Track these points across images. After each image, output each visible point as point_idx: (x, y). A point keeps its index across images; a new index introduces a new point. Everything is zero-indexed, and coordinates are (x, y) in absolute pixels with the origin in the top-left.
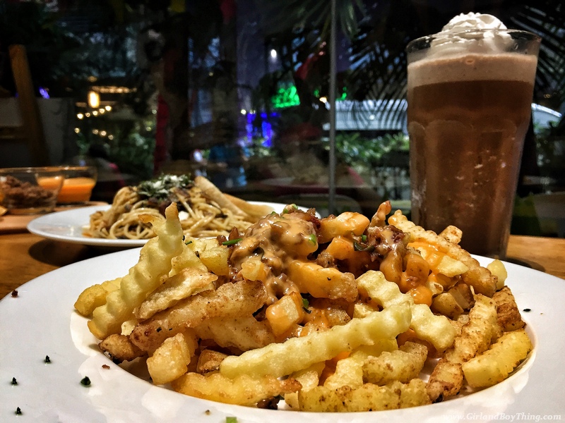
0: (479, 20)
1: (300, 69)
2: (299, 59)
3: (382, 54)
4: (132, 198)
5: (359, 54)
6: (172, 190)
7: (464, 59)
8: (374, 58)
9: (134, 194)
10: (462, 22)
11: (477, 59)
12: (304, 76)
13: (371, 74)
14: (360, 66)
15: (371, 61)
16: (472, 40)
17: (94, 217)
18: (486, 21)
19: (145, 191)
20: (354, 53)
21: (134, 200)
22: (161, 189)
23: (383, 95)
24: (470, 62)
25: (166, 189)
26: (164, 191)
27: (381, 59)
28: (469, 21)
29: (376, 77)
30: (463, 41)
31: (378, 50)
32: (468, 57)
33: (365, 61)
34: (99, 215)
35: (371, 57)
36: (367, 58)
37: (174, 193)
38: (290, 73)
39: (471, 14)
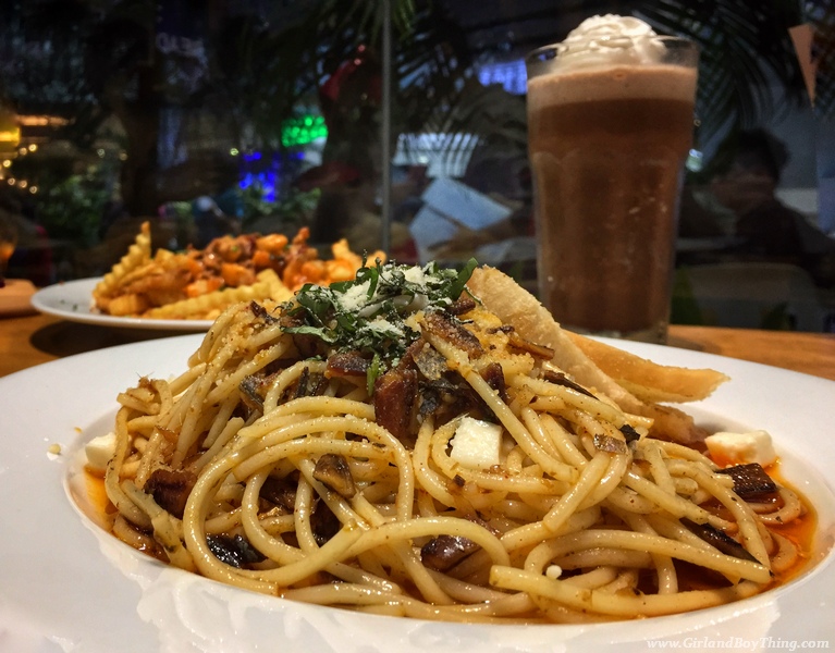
0: (621, 25)
1: (328, 83)
2: (326, 69)
3: (447, 63)
4: (266, 346)
5: (414, 63)
6: (413, 321)
7: (612, 73)
8: (435, 69)
9: (273, 331)
10: (600, 27)
11: (627, 72)
12: (334, 93)
13: (431, 93)
14: (415, 80)
15: (432, 73)
16: (618, 49)
17: (132, 403)
18: (629, 25)
19: (314, 324)
20: (407, 61)
21: (272, 353)
22: (372, 317)
23: (448, 124)
24: (619, 76)
25: (391, 319)
26: (381, 325)
27: (446, 72)
28: (610, 26)
29: (438, 98)
30: (604, 50)
31: (442, 58)
32: (617, 70)
33: (422, 75)
34: (147, 395)
35: (431, 67)
36: (425, 68)
37: (425, 335)
38: (314, 88)
39: (609, 16)
